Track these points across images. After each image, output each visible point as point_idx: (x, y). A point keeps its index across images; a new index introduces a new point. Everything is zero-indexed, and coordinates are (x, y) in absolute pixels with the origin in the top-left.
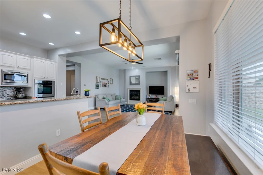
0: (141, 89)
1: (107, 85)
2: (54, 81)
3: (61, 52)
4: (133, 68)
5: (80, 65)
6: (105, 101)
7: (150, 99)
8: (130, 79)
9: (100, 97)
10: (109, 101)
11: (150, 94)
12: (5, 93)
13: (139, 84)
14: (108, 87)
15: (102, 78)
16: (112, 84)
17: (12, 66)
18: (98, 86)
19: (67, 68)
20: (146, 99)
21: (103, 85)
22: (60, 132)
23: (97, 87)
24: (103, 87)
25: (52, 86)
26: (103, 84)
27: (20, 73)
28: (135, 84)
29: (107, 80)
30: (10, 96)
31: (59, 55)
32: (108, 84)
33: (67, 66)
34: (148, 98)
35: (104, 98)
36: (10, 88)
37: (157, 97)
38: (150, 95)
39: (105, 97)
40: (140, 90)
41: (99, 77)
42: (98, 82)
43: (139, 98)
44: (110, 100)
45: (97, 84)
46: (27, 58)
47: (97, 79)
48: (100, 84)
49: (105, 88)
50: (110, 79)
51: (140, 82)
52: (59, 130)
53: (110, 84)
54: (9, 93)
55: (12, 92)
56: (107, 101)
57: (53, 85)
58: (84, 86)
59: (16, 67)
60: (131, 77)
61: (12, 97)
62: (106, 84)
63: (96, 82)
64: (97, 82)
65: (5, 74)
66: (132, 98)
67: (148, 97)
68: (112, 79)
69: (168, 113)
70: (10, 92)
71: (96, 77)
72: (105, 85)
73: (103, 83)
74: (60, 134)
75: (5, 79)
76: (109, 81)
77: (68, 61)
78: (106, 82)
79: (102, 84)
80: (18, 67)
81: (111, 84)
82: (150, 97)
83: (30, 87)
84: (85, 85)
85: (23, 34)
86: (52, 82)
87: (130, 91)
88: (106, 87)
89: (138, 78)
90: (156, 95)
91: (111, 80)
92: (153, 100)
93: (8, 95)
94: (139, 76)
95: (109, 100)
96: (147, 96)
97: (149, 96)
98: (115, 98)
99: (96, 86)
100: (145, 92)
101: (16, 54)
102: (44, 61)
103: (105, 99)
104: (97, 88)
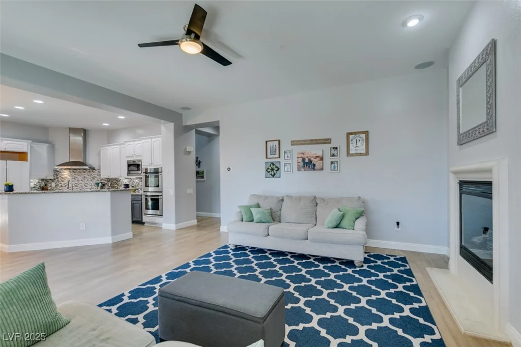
1: (324, 164)
2: (161, 168)
8: (458, 105)
15: (292, 142)
16: (365, 154)
17: (131, 155)
21: (302, 164)
23: (273, 170)
24: (299, 170)
25: (158, 175)
26: (300, 160)
27: (135, 162)
29: (327, 141)
31: (163, 124)
32: (328, 159)
41: (279, 141)
42: (277, 156)
45: (272, 163)
47: (273, 148)
53: (348, 154)
60: (459, 86)
62: (314, 161)
63: (267, 157)
64: (269, 156)
65: (128, 165)
68: (366, 133)
71: (266, 142)
72: (308, 164)
76: (339, 143)
78: (313, 151)
79: (294, 161)
80: (136, 156)
81: (352, 155)
84: (229, 169)
86: (158, 169)
88: (314, 169)
91: (358, 137)
99: (266, 170)
104: (273, 176)
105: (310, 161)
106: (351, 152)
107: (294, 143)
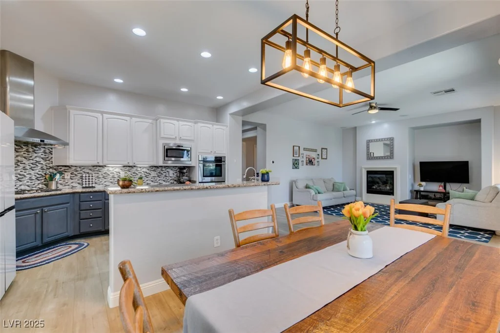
0: (396, 168)
1: (315, 162)
2: (225, 157)
3: (234, 109)
4: (373, 122)
5: (264, 127)
6: (311, 194)
7: (422, 193)
8: (368, 148)
9: (301, 185)
10: (319, 193)
11: (422, 180)
12: (168, 175)
13: (391, 157)
14: (318, 165)
15: (304, 148)
16: (326, 159)
17: (174, 137)
18: (296, 164)
19: (243, 135)
20: (411, 192)
21: (308, 161)
22: (219, 241)
24: (307, 164)
25: (221, 165)
26: (308, 159)
27: (182, 147)
28: (382, 157)
29: (315, 151)
30: (173, 180)
31: (231, 114)
32: (317, 160)
33: (244, 131)
34: (415, 191)
35: (307, 187)
36: (173, 169)
37: (445, 188)
38: (423, 183)
39: (310, 184)
40: (393, 172)
41: (299, 147)
42: (298, 156)
43: (391, 190)
44: (320, 191)
45: (296, 160)
46: (190, 124)
47: (296, 150)
48: (300, 159)
49: (312, 166)
50: (322, 149)
51: (393, 153)
52: (218, 237)
53: (322, 158)
54: (172, 176)
55: (175, 174)
56: (313, 192)
57: (223, 163)
58: (271, 163)
59: (177, 138)
60: (369, 142)
61: (175, 181)
62: (313, 160)
63: (293, 156)
64: (295, 156)
65: (167, 149)
66: (373, 189)
67: (417, 188)
68: (326, 149)
69: (482, 233)
70: (173, 174)
71: (294, 146)
72: (310, 162)
73: (308, 157)
74: (219, 245)
75: (167, 156)
76: (319, 152)
77: (244, 123)
78: (313, 155)
79: (305, 160)
80: (180, 139)
81: (324, 159)
82: (422, 189)
83: (194, 167)
84: (273, 162)
85: (184, 90)
86: (221, 158)
87: (369, 173)
88: (312, 164)
89: (389, 144)
90: (443, 184)
91: (324, 151)
92: (432, 195)
93: (171, 178)
94: (390, 138)
95: (318, 191)
96: (413, 185)
97: (420, 185)
98: (332, 188)
99: (294, 164)
100: (409, 177)
101: (178, 121)
102: (210, 126)
103: (309, 188)
104: (296, 168)
105: (311, 160)
106: (323, 157)
107: (305, 149)
